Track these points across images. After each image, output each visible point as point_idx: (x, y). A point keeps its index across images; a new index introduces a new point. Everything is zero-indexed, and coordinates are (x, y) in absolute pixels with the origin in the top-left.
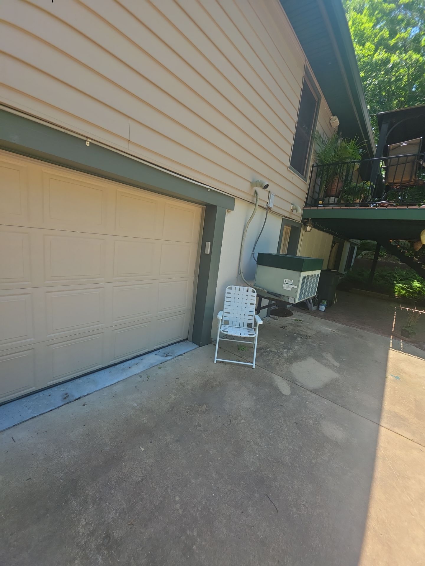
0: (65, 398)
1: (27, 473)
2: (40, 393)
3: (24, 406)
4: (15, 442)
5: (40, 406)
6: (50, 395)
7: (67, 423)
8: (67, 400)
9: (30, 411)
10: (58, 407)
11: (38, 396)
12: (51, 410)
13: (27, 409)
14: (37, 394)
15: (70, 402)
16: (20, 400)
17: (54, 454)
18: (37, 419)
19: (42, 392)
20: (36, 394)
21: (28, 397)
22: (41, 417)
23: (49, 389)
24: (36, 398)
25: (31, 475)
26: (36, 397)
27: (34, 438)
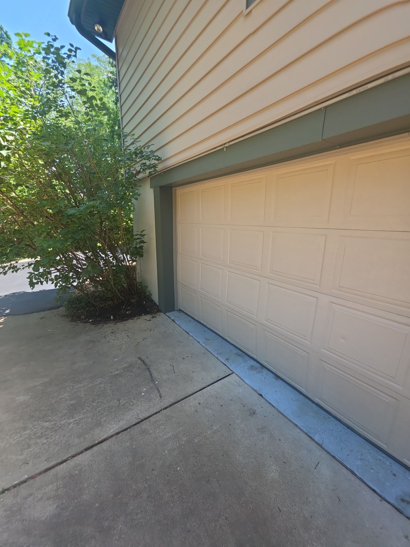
0: (403, 500)
1: (285, 504)
2: (390, 460)
3: (362, 452)
4: (315, 469)
5: (372, 471)
6: (394, 475)
7: (365, 526)
8: (402, 506)
9: (359, 463)
10: (383, 499)
11: (384, 460)
12: (374, 491)
13: (359, 458)
14: (387, 457)
15: (401, 512)
16: (367, 443)
17: (314, 530)
18: (353, 477)
19: (394, 462)
20: (385, 456)
21: (376, 449)
22: (358, 482)
23: (403, 468)
24: (380, 460)
25: (284, 509)
26: (381, 458)
27: (327, 488)
